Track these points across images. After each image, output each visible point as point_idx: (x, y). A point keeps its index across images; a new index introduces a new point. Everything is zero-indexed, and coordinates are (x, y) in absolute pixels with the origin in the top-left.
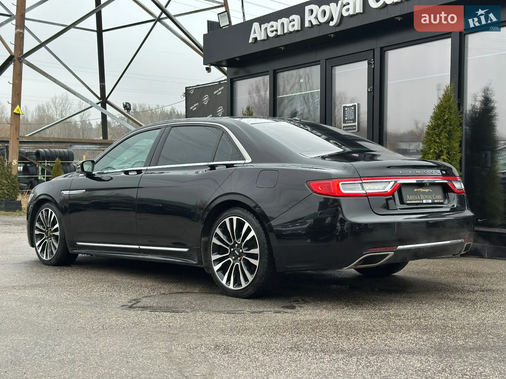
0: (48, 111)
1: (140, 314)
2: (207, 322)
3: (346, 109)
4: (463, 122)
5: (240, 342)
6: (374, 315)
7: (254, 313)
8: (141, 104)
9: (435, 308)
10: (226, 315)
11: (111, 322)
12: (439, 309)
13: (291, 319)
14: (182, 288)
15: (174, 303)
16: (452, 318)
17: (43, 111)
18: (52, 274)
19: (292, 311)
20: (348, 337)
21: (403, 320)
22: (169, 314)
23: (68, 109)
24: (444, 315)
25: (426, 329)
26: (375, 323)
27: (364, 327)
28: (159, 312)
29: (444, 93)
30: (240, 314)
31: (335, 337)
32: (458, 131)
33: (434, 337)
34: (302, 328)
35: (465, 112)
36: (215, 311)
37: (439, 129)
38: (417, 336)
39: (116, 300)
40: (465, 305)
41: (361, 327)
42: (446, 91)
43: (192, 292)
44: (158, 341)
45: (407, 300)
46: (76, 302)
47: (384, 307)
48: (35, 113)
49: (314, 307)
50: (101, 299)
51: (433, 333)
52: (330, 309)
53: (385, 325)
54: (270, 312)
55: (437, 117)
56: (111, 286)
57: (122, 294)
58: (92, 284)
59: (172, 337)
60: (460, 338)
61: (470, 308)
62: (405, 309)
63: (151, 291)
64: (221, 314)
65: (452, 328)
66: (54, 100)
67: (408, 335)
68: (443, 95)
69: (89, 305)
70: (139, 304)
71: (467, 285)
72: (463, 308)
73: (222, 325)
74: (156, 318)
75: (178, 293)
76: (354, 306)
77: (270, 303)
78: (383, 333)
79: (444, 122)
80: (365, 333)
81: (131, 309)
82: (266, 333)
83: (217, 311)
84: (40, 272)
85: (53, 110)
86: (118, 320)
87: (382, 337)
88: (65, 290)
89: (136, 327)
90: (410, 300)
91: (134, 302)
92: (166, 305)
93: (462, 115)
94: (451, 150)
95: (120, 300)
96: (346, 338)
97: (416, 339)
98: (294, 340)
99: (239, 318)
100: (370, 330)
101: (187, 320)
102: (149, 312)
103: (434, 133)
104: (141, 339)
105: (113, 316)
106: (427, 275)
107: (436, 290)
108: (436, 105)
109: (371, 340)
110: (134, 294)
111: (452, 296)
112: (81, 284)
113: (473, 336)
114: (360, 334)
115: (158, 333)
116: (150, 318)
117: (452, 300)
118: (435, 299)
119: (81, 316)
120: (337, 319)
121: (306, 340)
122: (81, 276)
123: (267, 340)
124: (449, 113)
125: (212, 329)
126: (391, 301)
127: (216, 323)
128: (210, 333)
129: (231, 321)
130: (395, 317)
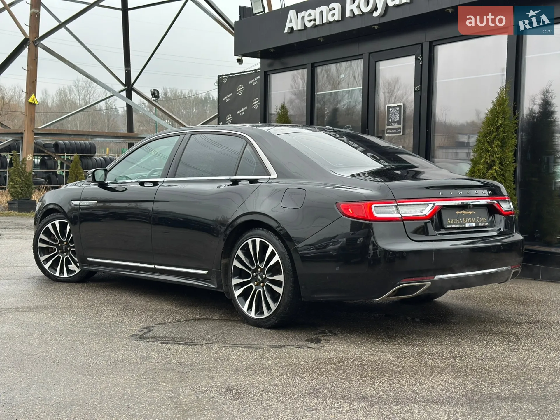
0: (70, 95)
1: (150, 347)
2: (221, 358)
3: (391, 109)
4: (518, 128)
5: (254, 385)
6: (405, 353)
7: (274, 348)
8: (172, 89)
9: (474, 345)
10: (244, 349)
11: (116, 356)
12: (478, 345)
13: (313, 356)
14: (200, 314)
15: (189, 333)
16: (491, 357)
17: (65, 95)
18: (60, 293)
19: (316, 345)
20: (373, 380)
21: (437, 360)
22: (181, 347)
23: (92, 93)
24: (483, 354)
25: (460, 372)
26: (405, 363)
27: (393, 368)
28: (171, 344)
29: (498, 96)
30: (259, 348)
31: (359, 380)
32: (513, 138)
33: (468, 382)
34: (324, 368)
35: (521, 117)
36: (232, 344)
37: (491, 136)
38: (449, 381)
39: (126, 328)
40: (508, 341)
41: (389, 369)
42: (500, 94)
43: (211, 319)
44: (165, 381)
45: (444, 334)
46: (83, 329)
47: (418, 342)
48: (55, 97)
49: (341, 341)
50: (110, 326)
51: (467, 377)
52: (358, 343)
53: (416, 366)
54: (292, 347)
55: (489, 122)
56: (123, 309)
57: (133, 320)
58: (103, 307)
59: (181, 377)
60: (496, 384)
61: (513, 345)
62: (442, 345)
63: (166, 316)
64: (239, 348)
65: (489, 371)
66: (77, 84)
67: (439, 379)
68: (497, 98)
69: (96, 334)
70: (151, 334)
71: (514, 316)
72: (505, 345)
73: (238, 362)
74: (167, 352)
75: (196, 319)
76: (386, 341)
77: (294, 335)
78: (412, 376)
79: (497, 128)
80: (392, 376)
81: (141, 340)
82: (284, 374)
83: (235, 345)
84: (48, 290)
85: (75, 94)
86: (125, 354)
87: (411, 381)
88: (73, 313)
89: (144, 363)
90: (448, 333)
91: (145, 331)
92: (179, 335)
93: (518, 121)
94: (504, 161)
95: (130, 328)
96: (371, 381)
97: (447, 384)
98: (313, 384)
99: (257, 354)
100: (398, 372)
101: (200, 355)
102: (159, 344)
103: (485, 140)
104: (147, 378)
105: (120, 348)
106: (471, 301)
107: (479, 321)
108: (489, 109)
109: (398, 385)
110: (147, 320)
111: (495, 329)
112: (91, 306)
113: (511, 382)
114: (387, 377)
115: (166, 371)
116: (160, 352)
117: (495, 334)
118: (476, 333)
119: (86, 348)
120: (364, 358)
121: (327, 383)
122: (92, 296)
123: (284, 382)
124: (503, 119)
125: (226, 368)
126: (427, 335)
127: (231, 359)
128: (223, 373)
129: (249, 357)
130: (428, 356)
